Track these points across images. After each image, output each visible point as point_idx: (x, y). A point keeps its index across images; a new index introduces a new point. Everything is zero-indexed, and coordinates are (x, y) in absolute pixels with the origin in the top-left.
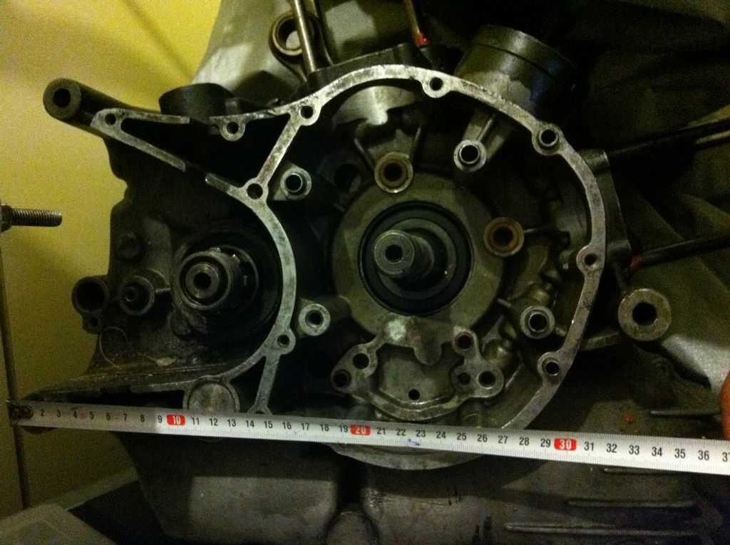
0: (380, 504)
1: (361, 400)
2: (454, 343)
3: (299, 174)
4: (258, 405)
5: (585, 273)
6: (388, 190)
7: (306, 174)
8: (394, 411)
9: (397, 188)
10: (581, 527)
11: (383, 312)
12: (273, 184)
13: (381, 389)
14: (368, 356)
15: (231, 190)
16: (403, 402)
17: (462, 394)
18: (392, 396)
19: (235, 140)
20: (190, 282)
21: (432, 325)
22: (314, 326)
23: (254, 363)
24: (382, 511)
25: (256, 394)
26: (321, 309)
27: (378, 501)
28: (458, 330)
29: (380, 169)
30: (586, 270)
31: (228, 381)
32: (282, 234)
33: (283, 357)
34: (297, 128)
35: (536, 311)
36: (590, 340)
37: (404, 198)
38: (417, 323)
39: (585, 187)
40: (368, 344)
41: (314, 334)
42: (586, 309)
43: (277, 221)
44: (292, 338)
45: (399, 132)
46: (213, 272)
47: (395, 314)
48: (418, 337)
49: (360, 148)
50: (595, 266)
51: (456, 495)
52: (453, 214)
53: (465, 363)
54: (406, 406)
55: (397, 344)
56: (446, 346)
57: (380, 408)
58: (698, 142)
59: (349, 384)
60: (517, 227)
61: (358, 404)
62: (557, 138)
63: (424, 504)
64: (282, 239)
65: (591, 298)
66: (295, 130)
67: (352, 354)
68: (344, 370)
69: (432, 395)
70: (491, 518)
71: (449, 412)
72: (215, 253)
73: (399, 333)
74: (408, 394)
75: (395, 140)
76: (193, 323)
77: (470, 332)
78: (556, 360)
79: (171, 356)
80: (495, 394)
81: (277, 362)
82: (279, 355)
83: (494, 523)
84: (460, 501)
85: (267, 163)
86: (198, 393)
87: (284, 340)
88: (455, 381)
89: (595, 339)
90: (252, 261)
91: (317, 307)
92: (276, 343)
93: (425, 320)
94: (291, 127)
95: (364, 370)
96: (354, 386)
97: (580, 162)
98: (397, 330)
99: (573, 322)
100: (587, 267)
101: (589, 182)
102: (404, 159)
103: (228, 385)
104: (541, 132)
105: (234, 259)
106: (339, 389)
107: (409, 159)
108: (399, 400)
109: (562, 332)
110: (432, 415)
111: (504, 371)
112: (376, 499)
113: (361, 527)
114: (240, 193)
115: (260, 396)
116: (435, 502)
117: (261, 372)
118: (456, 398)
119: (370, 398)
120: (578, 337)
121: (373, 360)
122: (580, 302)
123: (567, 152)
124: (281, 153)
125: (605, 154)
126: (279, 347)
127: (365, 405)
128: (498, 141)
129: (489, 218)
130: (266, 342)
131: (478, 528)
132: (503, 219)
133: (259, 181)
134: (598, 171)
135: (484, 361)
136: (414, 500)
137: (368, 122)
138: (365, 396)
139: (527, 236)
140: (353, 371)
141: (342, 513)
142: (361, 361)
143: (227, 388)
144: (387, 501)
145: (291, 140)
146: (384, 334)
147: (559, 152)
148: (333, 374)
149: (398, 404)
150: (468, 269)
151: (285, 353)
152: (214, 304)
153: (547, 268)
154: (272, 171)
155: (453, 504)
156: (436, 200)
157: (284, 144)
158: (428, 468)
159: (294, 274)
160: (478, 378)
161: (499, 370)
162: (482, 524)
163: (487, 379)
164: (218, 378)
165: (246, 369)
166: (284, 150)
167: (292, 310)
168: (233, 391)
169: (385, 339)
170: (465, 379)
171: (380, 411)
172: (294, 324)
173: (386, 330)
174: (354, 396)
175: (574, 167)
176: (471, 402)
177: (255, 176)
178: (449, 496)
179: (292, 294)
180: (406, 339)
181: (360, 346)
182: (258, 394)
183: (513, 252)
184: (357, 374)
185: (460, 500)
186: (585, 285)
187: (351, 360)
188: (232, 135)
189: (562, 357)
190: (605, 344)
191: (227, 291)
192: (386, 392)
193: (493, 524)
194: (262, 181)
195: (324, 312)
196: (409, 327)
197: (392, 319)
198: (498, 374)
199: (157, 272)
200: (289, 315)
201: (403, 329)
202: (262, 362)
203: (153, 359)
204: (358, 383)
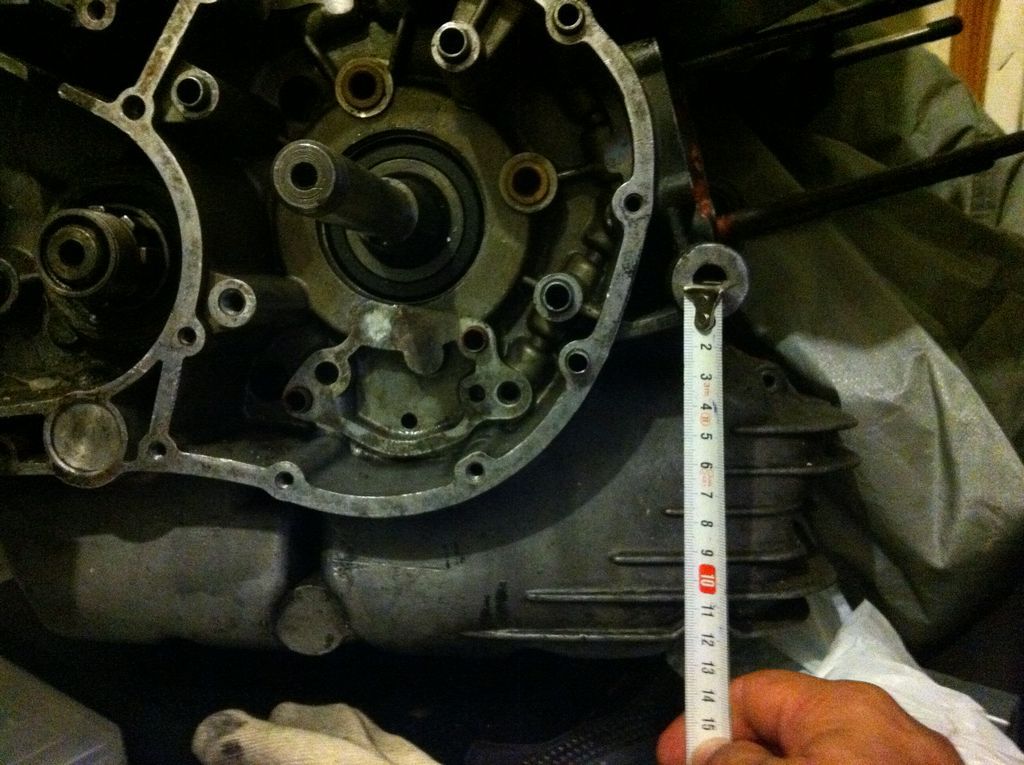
0: (347, 571)
1: (329, 429)
2: (460, 343)
3: (197, 78)
4: (154, 433)
5: (625, 223)
6: (356, 113)
7: (209, 78)
8: (376, 442)
9: (366, 109)
10: (633, 593)
11: (358, 300)
12: (161, 96)
13: (361, 414)
14: (337, 365)
15: (98, 106)
16: (393, 431)
17: (475, 414)
18: (378, 424)
19: (101, 29)
20: (54, 255)
21: (428, 315)
22: (231, 312)
23: (145, 371)
24: (351, 582)
25: (150, 418)
26: (241, 286)
27: (345, 568)
28: (466, 324)
29: (342, 82)
30: (626, 218)
31: (109, 397)
32: (177, 172)
33: (187, 360)
34: (194, 8)
35: (555, 280)
36: (635, 324)
37: (382, 126)
38: (406, 315)
39: (625, 92)
40: (337, 349)
41: (232, 324)
42: (626, 275)
43: (169, 153)
44: (200, 332)
45: (374, 26)
46: (87, 238)
47: (375, 303)
48: (408, 336)
49: (315, 50)
50: (640, 213)
51: (457, 553)
52: (456, 150)
53: (478, 372)
54: (398, 437)
55: (379, 347)
56: (449, 348)
57: (358, 440)
58: (834, 56)
59: (309, 407)
60: (546, 167)
61: (325, 435)
62: (581, 16)
63: (412, 568)
64: (178, 180)
65: (634, 258)
66: (190, 11)
67: (314, 362)
68: (303, 388)
69: (435, 421)
70: (506, 583)
71: (455, 442)
72: (98, 215)
73: (380, 331)
74: (400, 420)
75: (368, 39)
76: (76, 323)
77: (482, 325)
78: (583, 351)
79: (52, 376)
80: (519, 414)
81: (180, 368)
82: (182, 356)
83: (509, 590)
84: (461, 562)
85: (149, 63)
86: (66, 417)
87: (188, 334)
88: (465, 397)
89: (642, 322)
90: (158, 229)
91: (234, 283)
92: (175, 339)
93: (419, 310)
94: (185, 6)
95: (332, 386)
96: (316, 411)
97: (615, 55)
98: (378, 325)
99: (608, 295)
100: (627, 213)
101: (628, 83)
102: (381, 66)
103: (109, 405)
104: (558, 8)
105: (125, 222)
106: (295, 415)
107: (388, 67)
108: (387, 429)
109: (595, 312)
110: (431, 446)
111: (533, 383)
112: (342, 565)
113: (326, 607)
114: (112, 111)
115: (156, 419)
116: (428, 565)
117: (156, 383)
118: (465, 422)
119: (343, 427)
120: (616, 317)
121: (345, 372)
122: (619, 266)
123: (597, 38)
124: (170, 46)
125: (655, 43)
126: (180, 346)
127: (334, 436)
128: (502, 27)
129: (508, 154)
130: (161, 339)
131: (487, 599)
132: (526, 155)
133: (139, 91)
134: (643, 70)
135: (504, 366)
136: (398, 563)
137: (323, 9)
138: (334, 422)
139: (562, 182)
140: (316, 389)
141: (297, 589)
142: (327, 373)
143: (107, 409)
144: (358, 566)
145: (186, 26)
146: (359, 333)
147: (586, 39)
148: (285, 394)
149: (385, 434)
150: (480, 234)
151: (189, 354)
152: (91, 289)
153: (592, 229)
154: (157, 75)
155: (452, 566)
156: (428, 128)
157: (175, 33)
158: (407, 514)
159: (198, 234)
160: (495, 391)
161: (525, 379)
162: (493, 593)
163: (509, 392)
164: (92, 395)
165: (133, 380)
166: (176, 42)
167: (197, 289)
168: (117, 412)
169: (361, 340)
170: (477, 393)
171: (359, 445)
172: (202, 310)
173: (362, 327)
174: (318, 424)
175: (607, 62)
176: (487, 425)
177: (133, 84)
178: (447, 556)
179: (196, 266)
180: (392, 338)
181: (325, 351)
182: (153, 417)
183: (542, 206)
184: (322, 393)
185: (462, 560)
186: (625, 239)
187: (312, 372)
188: (96, 21)
189: (593, 348)
190: (656, 328)
191: (110, 269)
192: (369, 419)
193: (509, 593)
194: (144, 91)
195: (247, 292)
196: (395, 321)
197: (371, 309)
198: (524, 385)
199: (25, 251)
200: (194, 296)
201: (386, 324)
202: (157, 369)
203: (25, 381)
204: (323, 406)
